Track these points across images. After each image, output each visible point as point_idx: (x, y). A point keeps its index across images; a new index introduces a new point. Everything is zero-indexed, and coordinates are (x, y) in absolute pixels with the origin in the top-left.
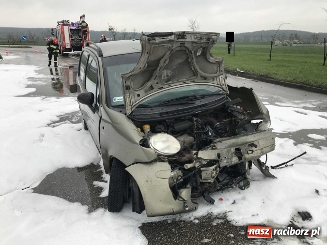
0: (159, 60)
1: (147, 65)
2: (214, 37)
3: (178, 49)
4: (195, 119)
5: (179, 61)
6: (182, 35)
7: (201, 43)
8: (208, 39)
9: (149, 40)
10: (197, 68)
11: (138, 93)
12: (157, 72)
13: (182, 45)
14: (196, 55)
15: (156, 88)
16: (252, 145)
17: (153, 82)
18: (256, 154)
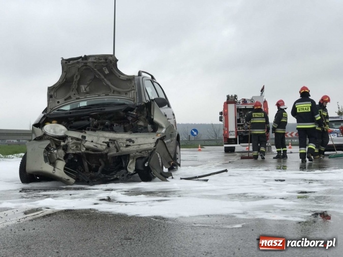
0: (72, 77)
1: (65, 80)
2: (109, 58)
3: (84, 68)
4: (91, 119)
5: (90, 77)
6: (86, 58)
7: (101, 63)
8: (106, 60)
9: (66, 63)
10: (109, 83)
11: (58, 100)
12: (74, 86)
13: (85, 64)
14: (103, 72)
15: (74, 98)
16: (130, 140)
17: (71, 94)
18: (133, 148)
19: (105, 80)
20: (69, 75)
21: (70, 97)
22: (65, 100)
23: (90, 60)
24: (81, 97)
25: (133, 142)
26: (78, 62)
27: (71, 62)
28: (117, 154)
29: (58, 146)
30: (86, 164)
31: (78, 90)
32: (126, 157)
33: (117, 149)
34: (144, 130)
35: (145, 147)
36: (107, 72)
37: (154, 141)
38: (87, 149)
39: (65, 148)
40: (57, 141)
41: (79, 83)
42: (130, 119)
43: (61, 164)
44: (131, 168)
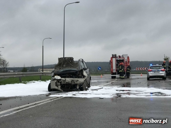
0: (62, 63)
1: (59, 64)
4: (67, 74)
8: (70, 58)
12: (62, 65)
13: (65, 60)
14: (70, 62)
15: (62, 69)
16: (77, 80)
17: (61, 67)
18: (78, 82)
19: (70, 64)
20: (60, 62)
21: (61, 68)
22: (59, 69)
23: (66, 58)
24: (64, 68)
26: (63, 59)
27: (61, 59)
28: (74, 84)
29: (59, 82)
30: (66, 87)
31: (63, 66)
32: (76, 85)
33: (74, 82)
34: (81, 77)
35: (81, 82)
36: (71, 61)
37: (84, 80)
38: (66, 83)
39: (61, 82)
40: (58, 80)
42: (77, 74)
43: (59, 87)
44: (78, 88)
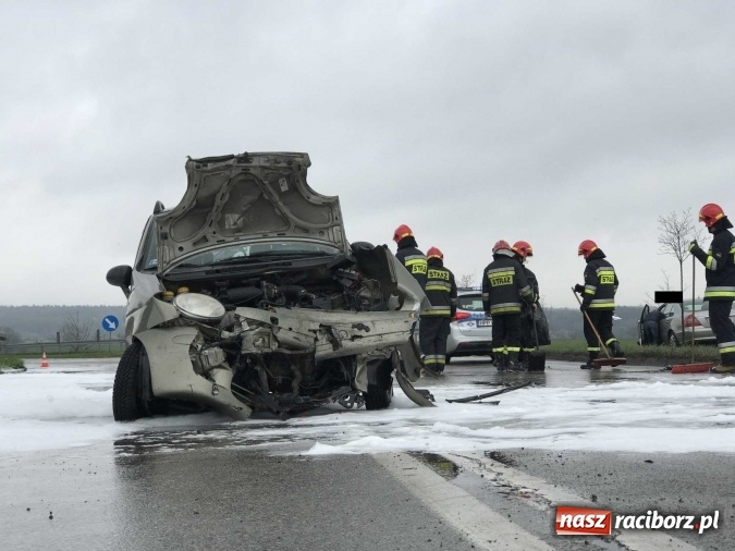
0: (214, 196)
1: (195, 203)
2: (298, 159)
3: (241, 178)
4: (264, 283)
5: (249, 198)
6: (246, 157)
7: (278, 169)
8: (290, 163)
9: (198, 167)
10: (286, 210)
11: (181, 245)
12: (214, 215)
13: (246, 171)
14: (277, 189)
15: (212, 240)
16: (360, 326)
17: (207, 231)
18: (367, 342)
19: (281, 204)
20: (204, 193)
21: (205, 239)
22: (195, 244)
23: (255, 162)
24: (227, 239)
25: (367, 330)
26: (229, 166)
27: (210, 166)
28: (336, 354)
31: (221, 223)
33: (335, 343)
34: (381, 305)
35: (392, 339)
36: (284, 188)
37: (408, 327)
38: (281, 344)
40: (208, 330)
41: (226, 209)
42: (348, 284)
43: (223, 377)
44: (362, 382)
